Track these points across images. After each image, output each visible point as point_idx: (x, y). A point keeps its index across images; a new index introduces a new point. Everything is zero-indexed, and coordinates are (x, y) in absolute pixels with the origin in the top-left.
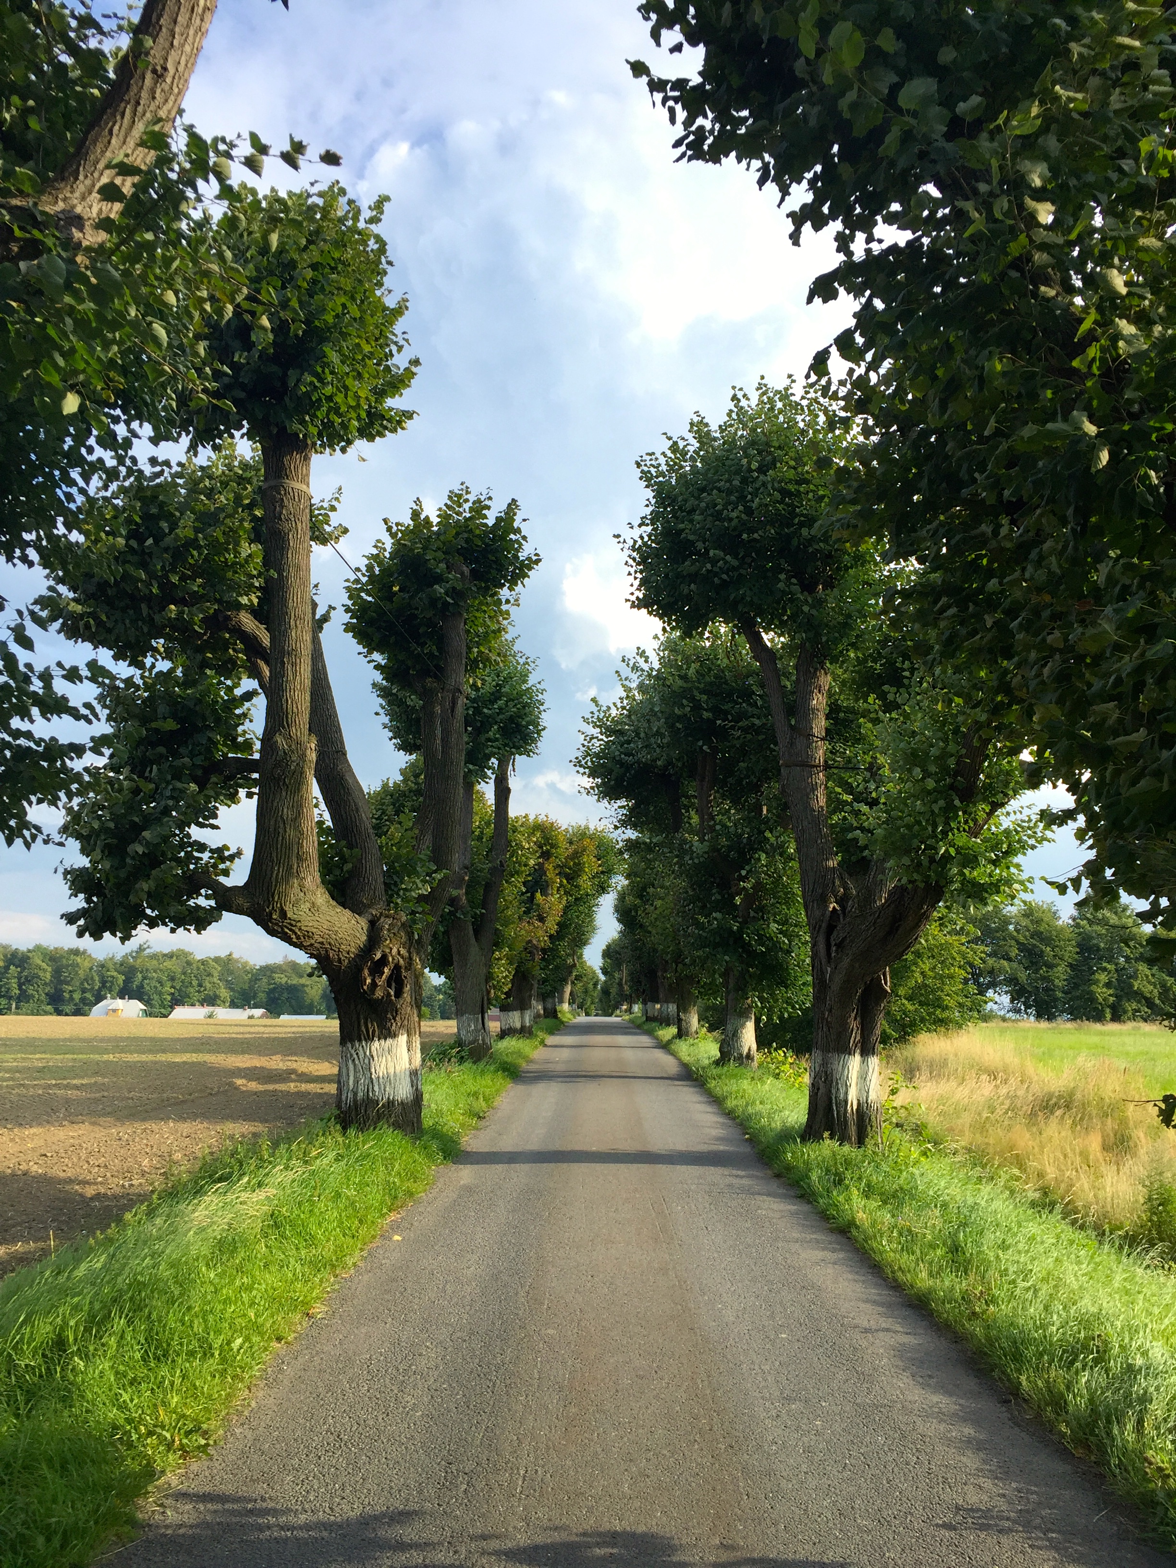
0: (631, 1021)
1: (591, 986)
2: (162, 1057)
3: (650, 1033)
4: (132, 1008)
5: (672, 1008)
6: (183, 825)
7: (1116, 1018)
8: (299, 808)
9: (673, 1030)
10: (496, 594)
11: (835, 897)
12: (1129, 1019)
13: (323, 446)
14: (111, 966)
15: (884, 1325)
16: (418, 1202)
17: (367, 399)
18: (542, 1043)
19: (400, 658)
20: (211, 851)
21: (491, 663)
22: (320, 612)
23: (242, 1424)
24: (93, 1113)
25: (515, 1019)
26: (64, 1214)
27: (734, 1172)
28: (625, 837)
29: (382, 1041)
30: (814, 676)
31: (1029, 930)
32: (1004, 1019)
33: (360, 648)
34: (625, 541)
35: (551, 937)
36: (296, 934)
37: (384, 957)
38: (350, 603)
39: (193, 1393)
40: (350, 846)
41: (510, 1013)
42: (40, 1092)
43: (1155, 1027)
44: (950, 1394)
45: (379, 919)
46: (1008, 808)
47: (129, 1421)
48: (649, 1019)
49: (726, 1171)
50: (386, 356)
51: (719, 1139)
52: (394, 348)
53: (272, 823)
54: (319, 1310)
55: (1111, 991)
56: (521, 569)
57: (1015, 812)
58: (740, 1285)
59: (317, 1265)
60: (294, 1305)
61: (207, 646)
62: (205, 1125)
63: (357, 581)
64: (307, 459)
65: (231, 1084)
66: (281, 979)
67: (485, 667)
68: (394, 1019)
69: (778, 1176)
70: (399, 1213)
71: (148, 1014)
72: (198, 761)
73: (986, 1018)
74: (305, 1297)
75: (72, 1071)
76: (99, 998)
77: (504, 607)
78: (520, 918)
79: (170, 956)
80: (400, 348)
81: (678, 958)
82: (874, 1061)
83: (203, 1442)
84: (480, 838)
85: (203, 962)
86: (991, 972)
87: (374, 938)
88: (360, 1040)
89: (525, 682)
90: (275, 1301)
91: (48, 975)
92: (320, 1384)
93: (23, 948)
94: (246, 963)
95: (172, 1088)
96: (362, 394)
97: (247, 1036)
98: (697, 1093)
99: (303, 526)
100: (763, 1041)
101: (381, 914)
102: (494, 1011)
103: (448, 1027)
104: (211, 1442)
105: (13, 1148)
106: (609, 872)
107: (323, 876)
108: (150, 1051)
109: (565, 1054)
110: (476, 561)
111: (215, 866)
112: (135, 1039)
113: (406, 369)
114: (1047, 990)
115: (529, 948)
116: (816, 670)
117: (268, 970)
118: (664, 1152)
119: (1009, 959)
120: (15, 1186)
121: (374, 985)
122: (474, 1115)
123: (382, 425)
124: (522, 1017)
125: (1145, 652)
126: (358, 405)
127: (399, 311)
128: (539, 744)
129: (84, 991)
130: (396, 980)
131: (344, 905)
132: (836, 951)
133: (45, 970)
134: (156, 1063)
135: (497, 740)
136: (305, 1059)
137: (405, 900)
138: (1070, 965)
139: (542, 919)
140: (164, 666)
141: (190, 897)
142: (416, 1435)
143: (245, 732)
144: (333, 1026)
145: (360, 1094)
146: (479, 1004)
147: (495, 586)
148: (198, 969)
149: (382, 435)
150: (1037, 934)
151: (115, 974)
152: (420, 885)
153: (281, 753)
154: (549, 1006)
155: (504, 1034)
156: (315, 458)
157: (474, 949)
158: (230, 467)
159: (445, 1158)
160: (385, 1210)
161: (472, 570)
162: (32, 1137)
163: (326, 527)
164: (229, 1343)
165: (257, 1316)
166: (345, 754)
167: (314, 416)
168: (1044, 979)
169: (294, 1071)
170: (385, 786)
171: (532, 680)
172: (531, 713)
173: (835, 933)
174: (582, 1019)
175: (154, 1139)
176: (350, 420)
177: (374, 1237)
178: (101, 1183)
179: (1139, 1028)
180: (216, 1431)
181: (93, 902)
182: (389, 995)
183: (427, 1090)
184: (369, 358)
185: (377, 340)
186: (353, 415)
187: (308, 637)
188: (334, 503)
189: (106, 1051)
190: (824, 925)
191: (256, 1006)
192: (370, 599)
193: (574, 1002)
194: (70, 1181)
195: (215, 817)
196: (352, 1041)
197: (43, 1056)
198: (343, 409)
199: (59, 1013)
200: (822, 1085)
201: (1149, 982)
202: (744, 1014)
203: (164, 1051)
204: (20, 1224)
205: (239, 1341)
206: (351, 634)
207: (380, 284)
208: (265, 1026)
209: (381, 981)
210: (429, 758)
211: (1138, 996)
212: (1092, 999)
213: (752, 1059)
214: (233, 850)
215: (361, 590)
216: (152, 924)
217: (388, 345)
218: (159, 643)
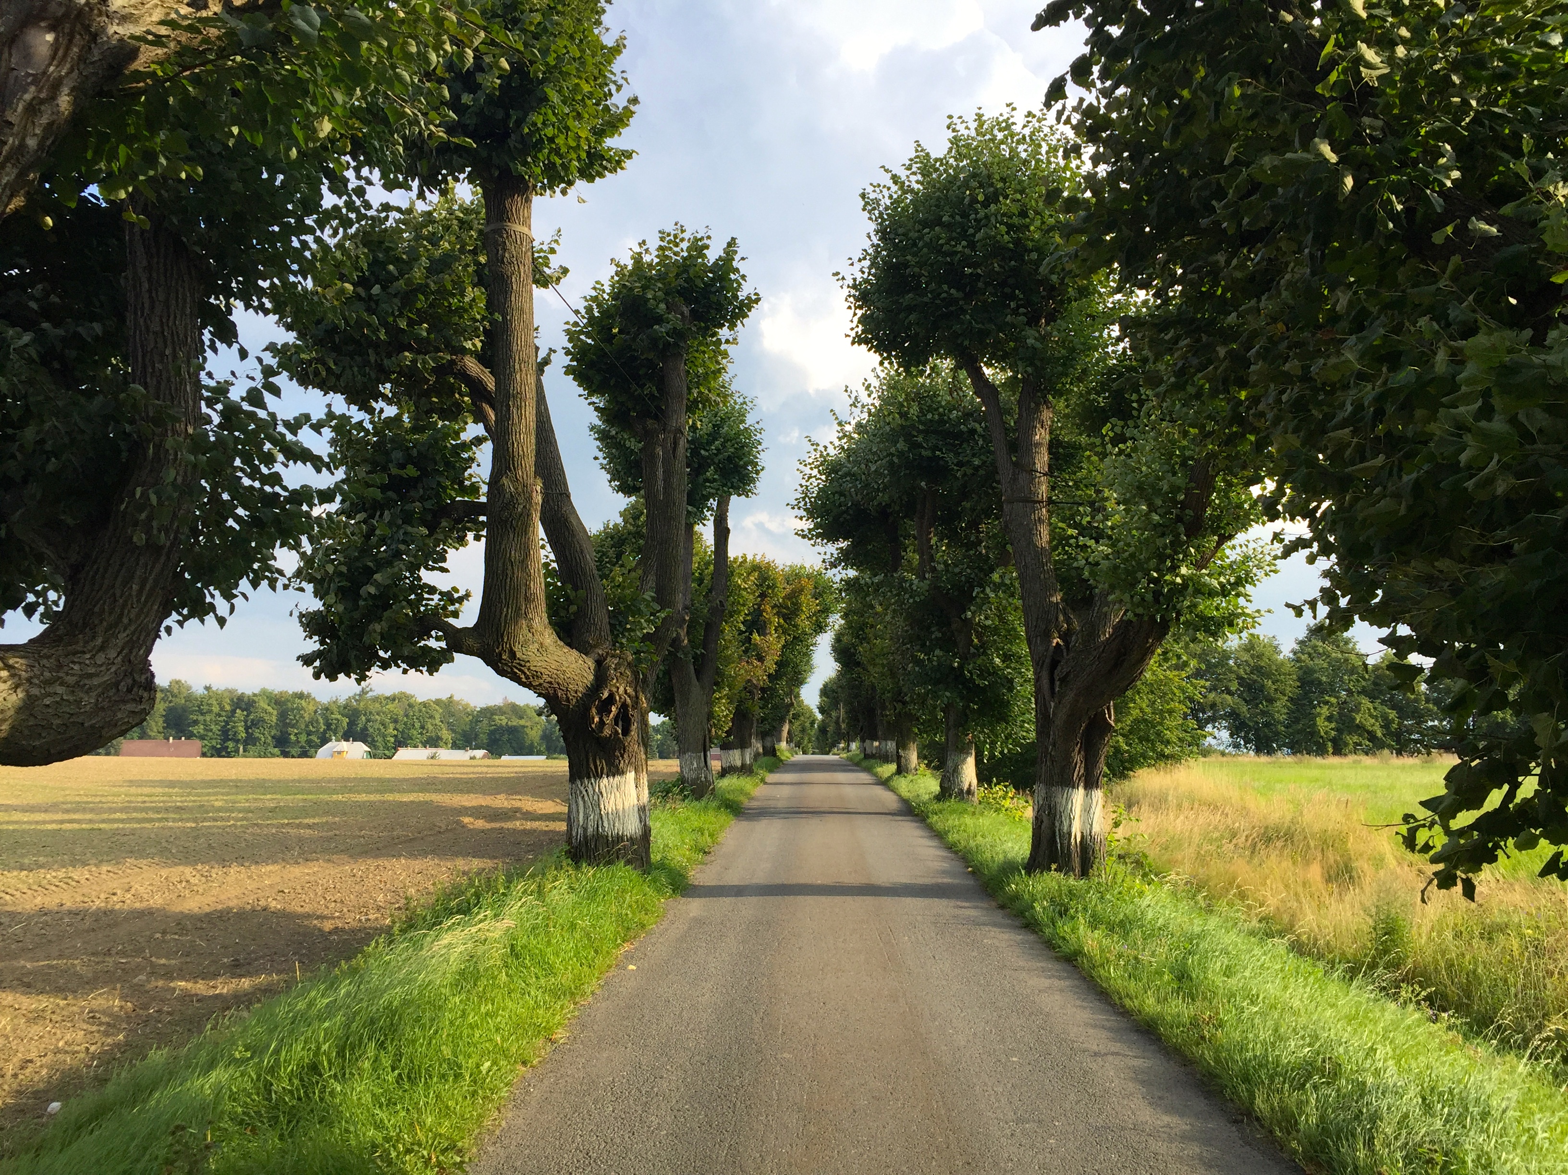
0: (849, 759)
1: (808, 725)
2: (389, 797)
3: (868, 770)
4: (356, 750)
5: (891, 745)
6: (414, 568)
7: (1339, 750)
8: (526, 551)
9: (893, 767)
10: (715, 334)
11: (1059, 632)
12: (1350, 752)
13: (543, 188)
14: (335, 709)
15: (1113, 1049)
16: (650, 933)
17: (587, 139)
18: (763, 781)
19: (620, 399)
20: (441, 593)
21: (710, 404)
22: (542, 354)
23: (495, 1143)
24: (325, 851)
25: (735, 757)
26: (304, 948)
27: (959, 903)
28: (844, 576)
29: (611, 779)
30: (1037, 410)
31: (1249, 665)
32: (1223, 754)
33: (581, 390)
34: (843, 278)
35: (769, 676)
36: (525, 674)
37: (611, 696)
38: (570, 346)
39: (446, 1112)
40: (576, 588)
41: (731, 752)
42: (274, 831)
43: (1376, 761)
44: (1182, 1115)
45: (605, 659)
46: (1234, 542)
47: (387, 1139)
48: (867, 757)
49: (952, 903)
50: (605, 96)
51: (944, 872)
52: (613, 88)
53: (500, 565)
54: (561, 1035)
55: (1333, 725)
56: (740, 309)
57: (1241, 546)
58: (969, 1011)
59: (556, 993)
60: (538, 1029)
61: (434, 390)
62: (436, 861)
63: (576, 324)
64: (528, 201)
65: (458, 822)
66: (502, 720)
67: (704, 407)
68: (622, 756)
69: (1002, 907)
70: (632, 944)
71: (372, 756)
72: (428, 505)
73: (1206, 753)
74: (548, 1022)
75: (304, 812)
76: (325, 741)
77: (723, 347)
78: (740, 657)
79: (393, 699)
80: (619, 88)
81: (898, 697)
82: (1098, 795)
83: (458, 1159)
84: (700, 581)
85: (425, 704)
86: (1213, 706)
87: (601, 677)
88: (589, 778)
89: (743, 421)
90: (519, 1027)
91: (274, 719)
92: (566, 1104)
93: (249, 692)
94: (467, 705)
95: (402, 826)
96: (583, 134)
97: (471, 776)
98: (918, 827)
99: (526, 269)
100: (984, 776)
101: (607, 653)
102: (715, 751)
103: (670, 766)
104: (467, 1160)
105: (251, 885)
106: (826, 611)
107: (549, 617)
108: (378, 791)
109: (785, 792)
110: (696, 301)
111: (444, 608)
112: (363, 780)
113: (625, 108)
114: (1267, 725)
115: (749, 688)
116: (1038, 405)
117: (488, 712)
118: (888, 885)
119: (1230, 693)
120: (255, 921)
121: (602, 723)
122: (700, 851)
123: (601, 165)
124: (743, 755)
125: (1387, 380)
126: (578, 146)
127: (617, 49)
128: (757, 483)
129: (309, 734)
130: (624, 719)
131: (570, 645)
132: (1060, 686)
133: (271, 714)
134: (384, 802)
135: (715, 480)
136: (529, 798)
137: (631, 640)
138: (1291, 700)
139: (761, 659)
140: (391, 411)
141: (421, 639)
142: (662, 1153)
143: (471, 475)
144: (561, 765)
145: (590, 830)
146: (702, 741)
147: (715, 326)
148: (420, 711)
149: (601, 175)
150: (1257, 669)
151: (339, 717)
152: (645, 625)
153: (508, 496)
154: (768, 744)
155: (724, 772)
156: (536, 200)
157: (696, 689)
158: (451, 212)
159: (674, 891)
160: (619, 941)
161: (692, 311)
162: (269, 874)
163: (546, 269)
164: (478, 1066)
165: (503, 1040)
166: (568, 496)
167: (535, 158)
168: (1264, 713)
169: (517, 810)
170: (607, 527)
171: (750, 420)
172: (750, 453)
173: (1059, 668)
174: (800, 757)
175: (387, 875)
176: (571, 160)
177: (609, 966)
178: (339, 918)
179: (1360, 762)
180: (469, 1150)
181: (327, 644)
182: (617, 732)
183: (655, 826)
184: (589, 98)
185: (596, 79)
186: (574, 156)
187: (532, 380)
188: (554, 245)
189: (335, 791)
190: (1048, 661)
191: (478, 747)
192: (589, 341)
193: (791, 741)
194: (308, 916)
195: (444, 560)
196: (581, 779)
197: (274, 796)
198: (563, 150)
199: (285, 754)
200: (1045, 819)
201: (1371, 716)
202: (963, 751)
203: (391, 791)
204: (262, 957)
205: (487, 1064)
206: (572, 377)
207: (598, 23)
208: (488, 766)
209: (609, 720)
210: (650, 500)
211: (1360, 729)
212: (1313, 733)
213: (973, 795)
214: (462, 593)
215: (581, 332)
216: (385, 665)
217: (607, 85)
218: (386, 388)
